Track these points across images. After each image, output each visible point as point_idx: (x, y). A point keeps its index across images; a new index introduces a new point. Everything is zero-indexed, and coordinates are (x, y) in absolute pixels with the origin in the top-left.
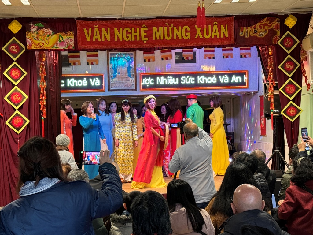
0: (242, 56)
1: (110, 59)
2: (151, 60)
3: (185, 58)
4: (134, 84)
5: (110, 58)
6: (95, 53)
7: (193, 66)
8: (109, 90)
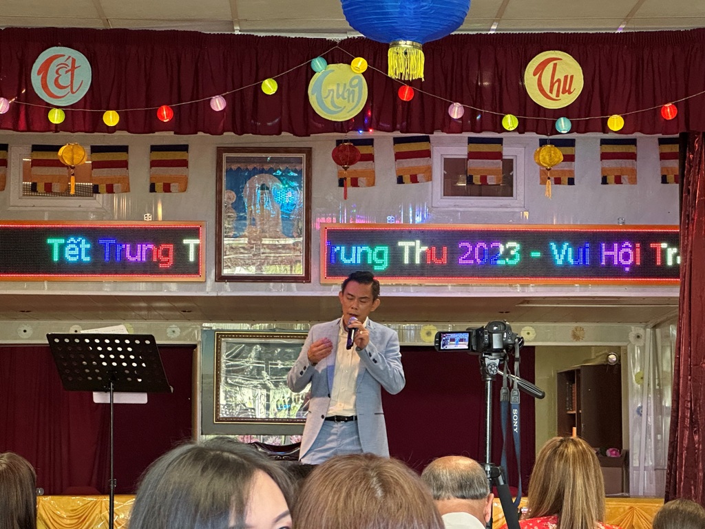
0: (667, 176)
1: (224, 174)
2: (362, 180)
3: (477, 180)
4: (302, 258)
5: (227, 171)
6: (178, 155)
7: (501, 206)
8: (220, 278)
